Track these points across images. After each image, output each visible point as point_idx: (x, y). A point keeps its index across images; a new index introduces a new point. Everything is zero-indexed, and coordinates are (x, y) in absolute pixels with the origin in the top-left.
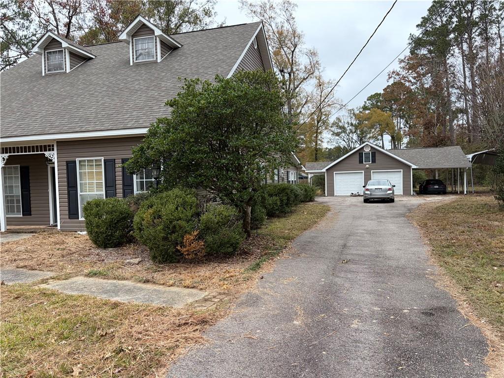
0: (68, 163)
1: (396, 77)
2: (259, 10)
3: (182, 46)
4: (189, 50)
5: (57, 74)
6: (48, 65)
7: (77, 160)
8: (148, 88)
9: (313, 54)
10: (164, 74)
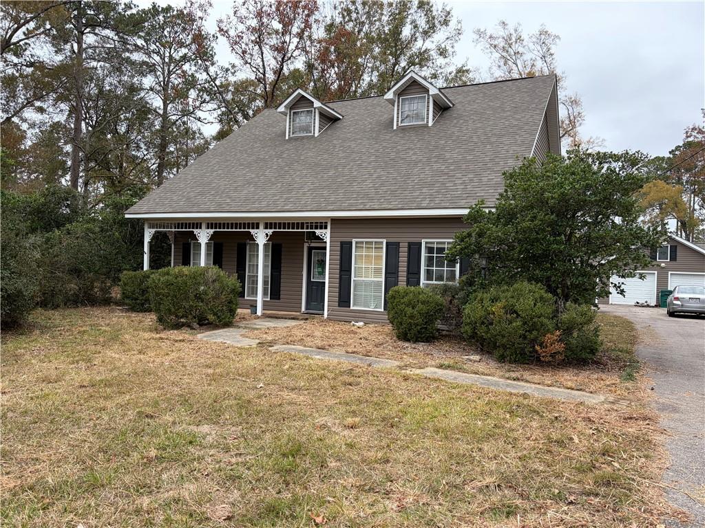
0: (342, 243)
1: (698, 136)
2: (502, 44)
3: (454, 105)
4: (465, 111)
5: (303, 138)
6: (293, 127)
7: (354, 241)
8: (429, 159)
9: (575, 102)
10: (443, 142)
